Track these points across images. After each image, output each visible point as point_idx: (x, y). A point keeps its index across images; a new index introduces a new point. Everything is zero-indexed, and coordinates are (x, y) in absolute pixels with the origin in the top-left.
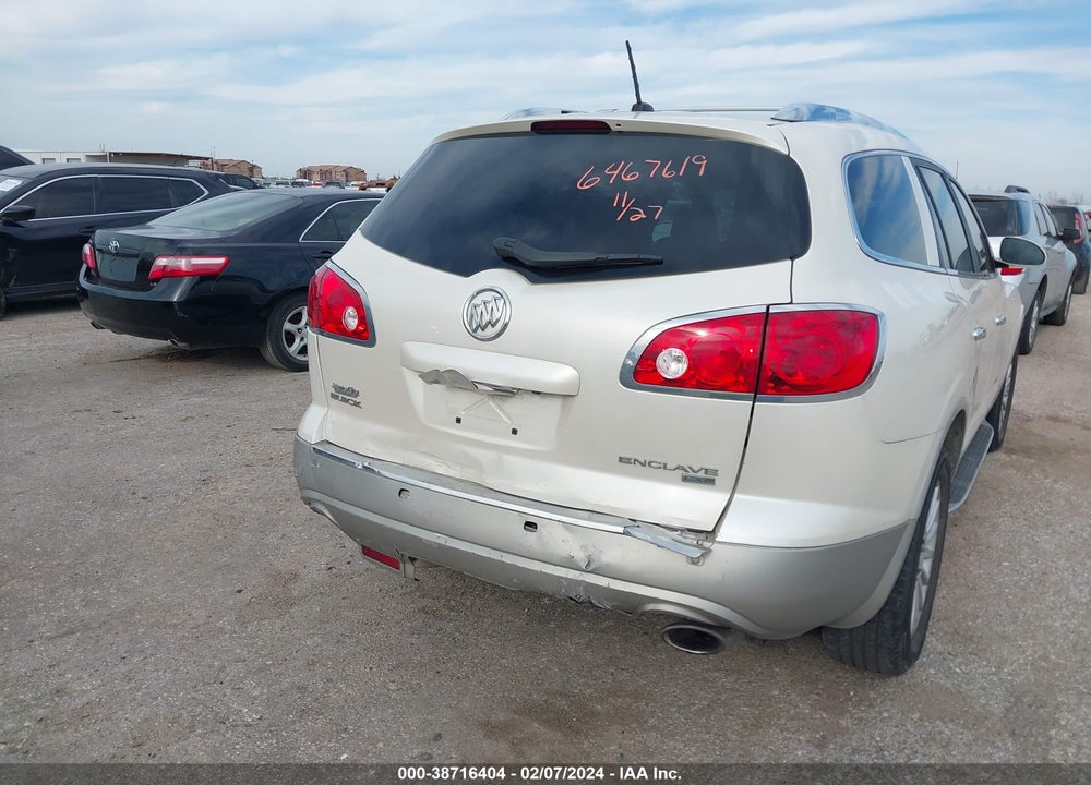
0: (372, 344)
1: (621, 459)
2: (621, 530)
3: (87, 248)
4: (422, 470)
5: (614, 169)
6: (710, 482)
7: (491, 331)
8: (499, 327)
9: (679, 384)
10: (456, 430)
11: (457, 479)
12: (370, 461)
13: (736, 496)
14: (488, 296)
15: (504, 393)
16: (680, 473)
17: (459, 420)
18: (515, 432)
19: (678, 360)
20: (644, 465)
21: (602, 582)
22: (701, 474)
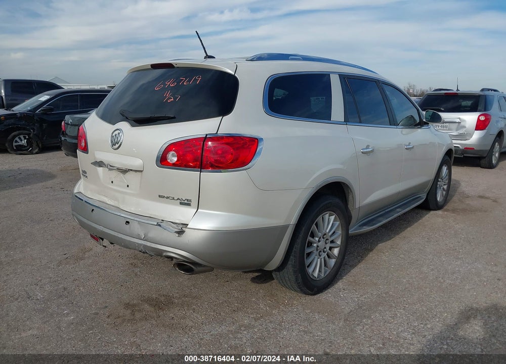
0: (88, 153)
1: (159, 196)
2: (156, 224)
3: (63, 122)
4: (103, 202)
5: (169, 82)
6: (189, 205)
7: (117, 146)
8: (119, 144)
9: (175, 166)
10: (111, 186)
11: (113, 206)
12: (88, 199)
13: (199, 210)
14: (117, 132)
15: (124, 171)
16: (179, 201)
17: (112, 182)
18: (128, 186)
19: (173, 156)
20: (167, 198)
21: (149, 244)
22: (186, 202)
